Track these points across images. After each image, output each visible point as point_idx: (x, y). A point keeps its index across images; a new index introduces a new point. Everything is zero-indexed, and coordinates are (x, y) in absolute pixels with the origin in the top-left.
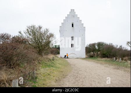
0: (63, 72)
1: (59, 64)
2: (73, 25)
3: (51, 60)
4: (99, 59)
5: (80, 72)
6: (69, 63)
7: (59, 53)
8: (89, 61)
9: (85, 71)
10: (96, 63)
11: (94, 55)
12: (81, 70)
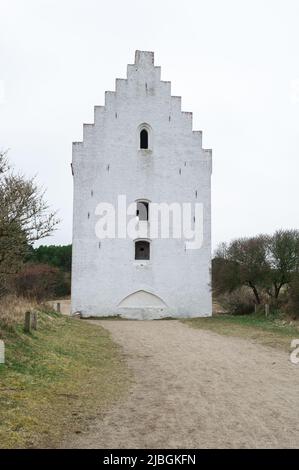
0: (76, 397)
1: (59, 351)
2: (144, 136)
3: (11, 330)
4: (282, 324)
5: (171, 398)
6: (117, 346)
7: (64, 291)
8: (226, 334)
9: (203, 393)
10: (265, 348)
11: (258, 300)
12: (179, 388)
